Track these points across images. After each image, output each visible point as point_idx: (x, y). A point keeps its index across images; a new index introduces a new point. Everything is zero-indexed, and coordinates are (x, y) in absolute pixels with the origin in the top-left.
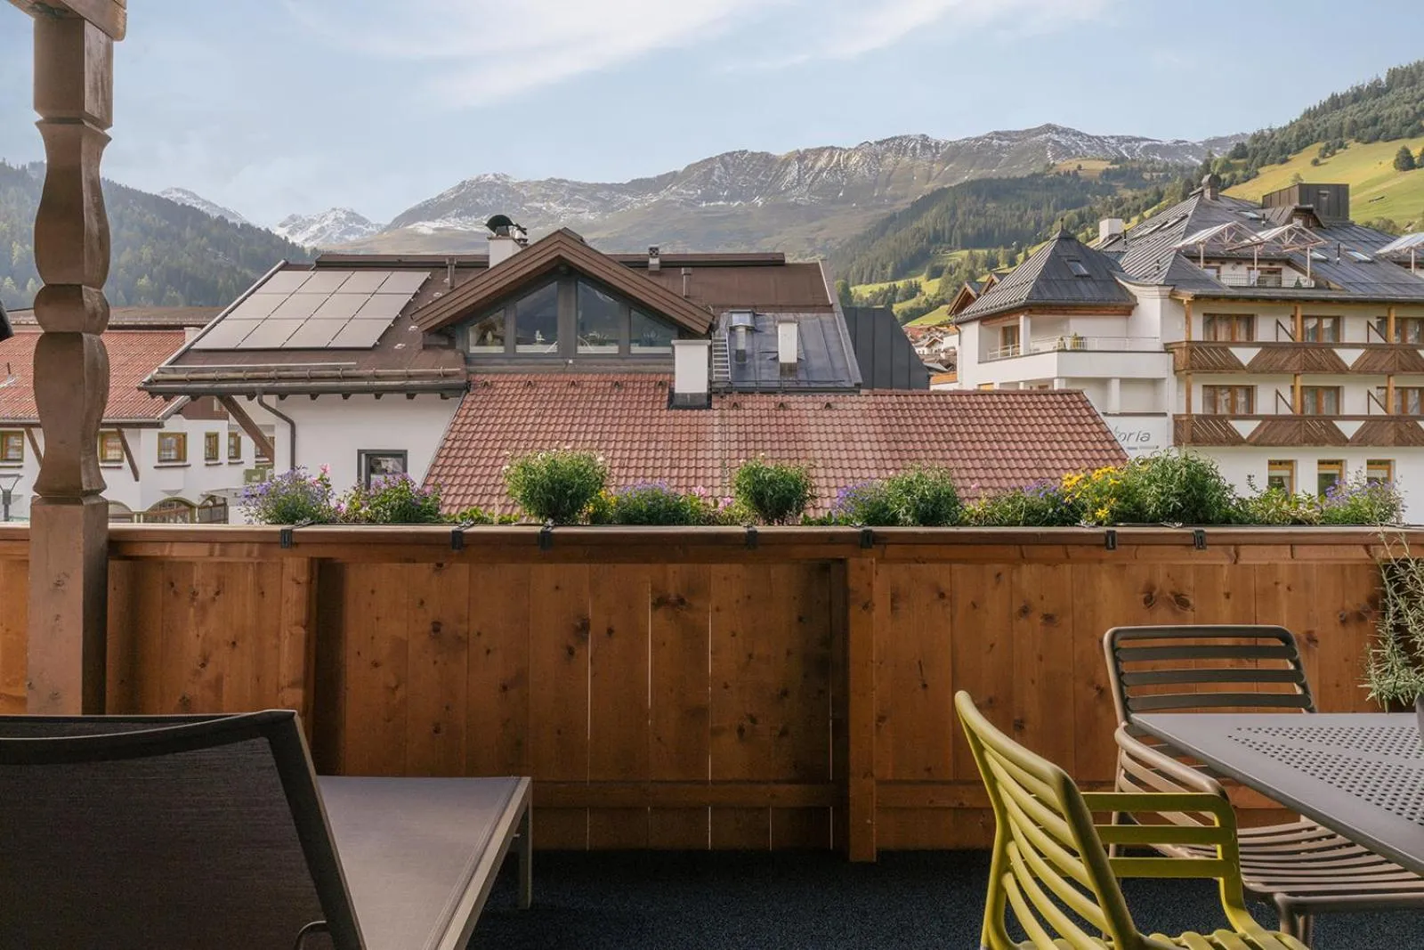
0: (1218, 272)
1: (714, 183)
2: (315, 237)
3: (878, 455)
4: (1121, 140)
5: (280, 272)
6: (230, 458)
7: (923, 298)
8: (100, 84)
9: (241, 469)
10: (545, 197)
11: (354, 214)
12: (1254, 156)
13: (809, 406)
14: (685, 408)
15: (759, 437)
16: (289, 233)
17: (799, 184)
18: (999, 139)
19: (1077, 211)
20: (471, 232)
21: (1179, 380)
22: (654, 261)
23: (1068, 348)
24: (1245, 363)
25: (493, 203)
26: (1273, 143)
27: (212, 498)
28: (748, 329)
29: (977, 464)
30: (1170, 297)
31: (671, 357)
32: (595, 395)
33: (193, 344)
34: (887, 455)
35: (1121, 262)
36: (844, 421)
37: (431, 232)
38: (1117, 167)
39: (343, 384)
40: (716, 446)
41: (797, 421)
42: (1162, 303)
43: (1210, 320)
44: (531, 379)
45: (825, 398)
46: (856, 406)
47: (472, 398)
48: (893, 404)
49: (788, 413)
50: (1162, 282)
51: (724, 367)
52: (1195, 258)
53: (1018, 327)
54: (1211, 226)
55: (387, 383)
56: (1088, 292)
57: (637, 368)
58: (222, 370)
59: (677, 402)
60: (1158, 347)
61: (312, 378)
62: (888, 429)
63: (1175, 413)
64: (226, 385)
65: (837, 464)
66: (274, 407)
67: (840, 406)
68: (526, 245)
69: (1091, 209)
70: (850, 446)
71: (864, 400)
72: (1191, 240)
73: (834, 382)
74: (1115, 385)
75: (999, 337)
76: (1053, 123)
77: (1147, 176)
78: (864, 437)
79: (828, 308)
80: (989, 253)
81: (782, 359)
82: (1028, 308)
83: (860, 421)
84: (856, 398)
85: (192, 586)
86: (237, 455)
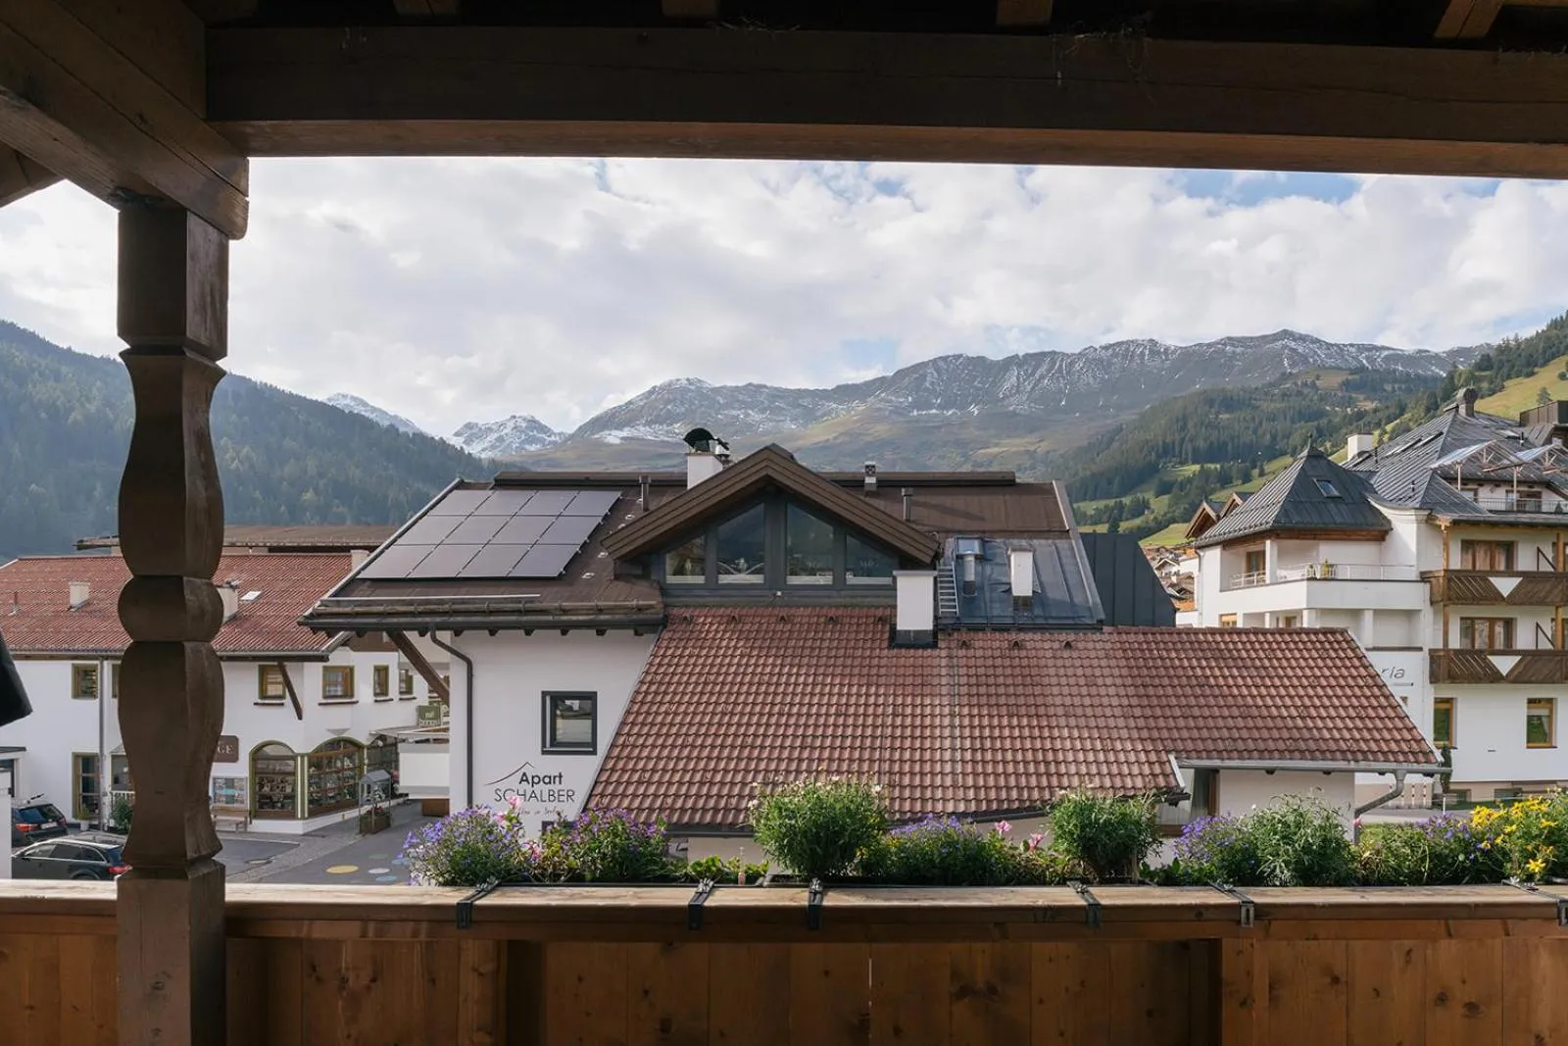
0: (1476, 494)
1: (927, 389)
2: (493, 447)
3: (1125, 702)
4: (1362, 348)
5: (455, 492)
6: (401, 693)
7: (1152, 517)
8: (209, 299)
9: (413, 705)
10: (745, 405)
11: (535, 422)
12: (1500, 368)
13: (1047, 645)
14: (908, 647)
15: (991, 680)
16: (464, 442)
17: (1018, 392)
18: (1233, 345)
19: (1315, 423)
20: (663, 441)
21: (1435, 613)
22: (871, 480)
23: (1318, 577)
24: (1505, 593)
25: (686, 410)
26: (1520, 355)
27: (382, 737)
28: (977, 557)
29: (1235, 712)
30: (1426, 521)
31: (893, 588)
32: (808, 631)
33: (359, 573)
34: (1134, 701)
35: (1372, 482)
36: (1086, 663)
37: (618, 441)
38: (1357, 377)
39: (525, 618)
40: (944, 691)
41: (1034, 662)
42: (1418, 528)
43: (1468, 545)
44: (736, 613)
45: (1064, 637)
46: (1098, 646)
47: (670, 634)
48: (1139, 643)
49: (1023, 653)
50: (1418, 506)
51: (950, 600)
52: (1452, 480)
53: (1264, 552)
54: (1468, 446)
55: (574, 618)
56: (1339, 515)
57: (854, 601)
58: (392, 602)
59: (899, 640)
60: (1414, 576)
61: (491, 613)
62: (1135, 672)
63: (1432, 647)
64: (395, 620)
65: (1079, 712)
66: (449, 645)
67: (1080, 645)
68: (728, 462)
69: (1330, 421)
70: (1094, 691)
71: (1107, 638)
72: (1446, 461)
73: (1073, 618)
74: (1368, 617)
75: (1243, 565)
76: (1290, 329)
77: (1388, 387)
78: (1109, 681)
79: (1064, 533)
80: (1222, 467)
81: (1016, 592)
82: (1275, 532)
83: (1104, 663)
84: (1097, 636)
85: (340, 970)
86: (409, 690)
